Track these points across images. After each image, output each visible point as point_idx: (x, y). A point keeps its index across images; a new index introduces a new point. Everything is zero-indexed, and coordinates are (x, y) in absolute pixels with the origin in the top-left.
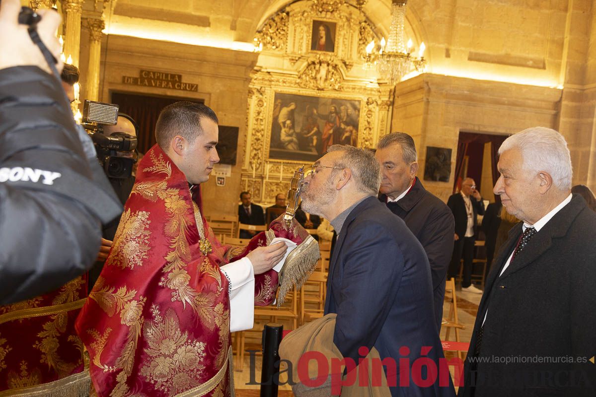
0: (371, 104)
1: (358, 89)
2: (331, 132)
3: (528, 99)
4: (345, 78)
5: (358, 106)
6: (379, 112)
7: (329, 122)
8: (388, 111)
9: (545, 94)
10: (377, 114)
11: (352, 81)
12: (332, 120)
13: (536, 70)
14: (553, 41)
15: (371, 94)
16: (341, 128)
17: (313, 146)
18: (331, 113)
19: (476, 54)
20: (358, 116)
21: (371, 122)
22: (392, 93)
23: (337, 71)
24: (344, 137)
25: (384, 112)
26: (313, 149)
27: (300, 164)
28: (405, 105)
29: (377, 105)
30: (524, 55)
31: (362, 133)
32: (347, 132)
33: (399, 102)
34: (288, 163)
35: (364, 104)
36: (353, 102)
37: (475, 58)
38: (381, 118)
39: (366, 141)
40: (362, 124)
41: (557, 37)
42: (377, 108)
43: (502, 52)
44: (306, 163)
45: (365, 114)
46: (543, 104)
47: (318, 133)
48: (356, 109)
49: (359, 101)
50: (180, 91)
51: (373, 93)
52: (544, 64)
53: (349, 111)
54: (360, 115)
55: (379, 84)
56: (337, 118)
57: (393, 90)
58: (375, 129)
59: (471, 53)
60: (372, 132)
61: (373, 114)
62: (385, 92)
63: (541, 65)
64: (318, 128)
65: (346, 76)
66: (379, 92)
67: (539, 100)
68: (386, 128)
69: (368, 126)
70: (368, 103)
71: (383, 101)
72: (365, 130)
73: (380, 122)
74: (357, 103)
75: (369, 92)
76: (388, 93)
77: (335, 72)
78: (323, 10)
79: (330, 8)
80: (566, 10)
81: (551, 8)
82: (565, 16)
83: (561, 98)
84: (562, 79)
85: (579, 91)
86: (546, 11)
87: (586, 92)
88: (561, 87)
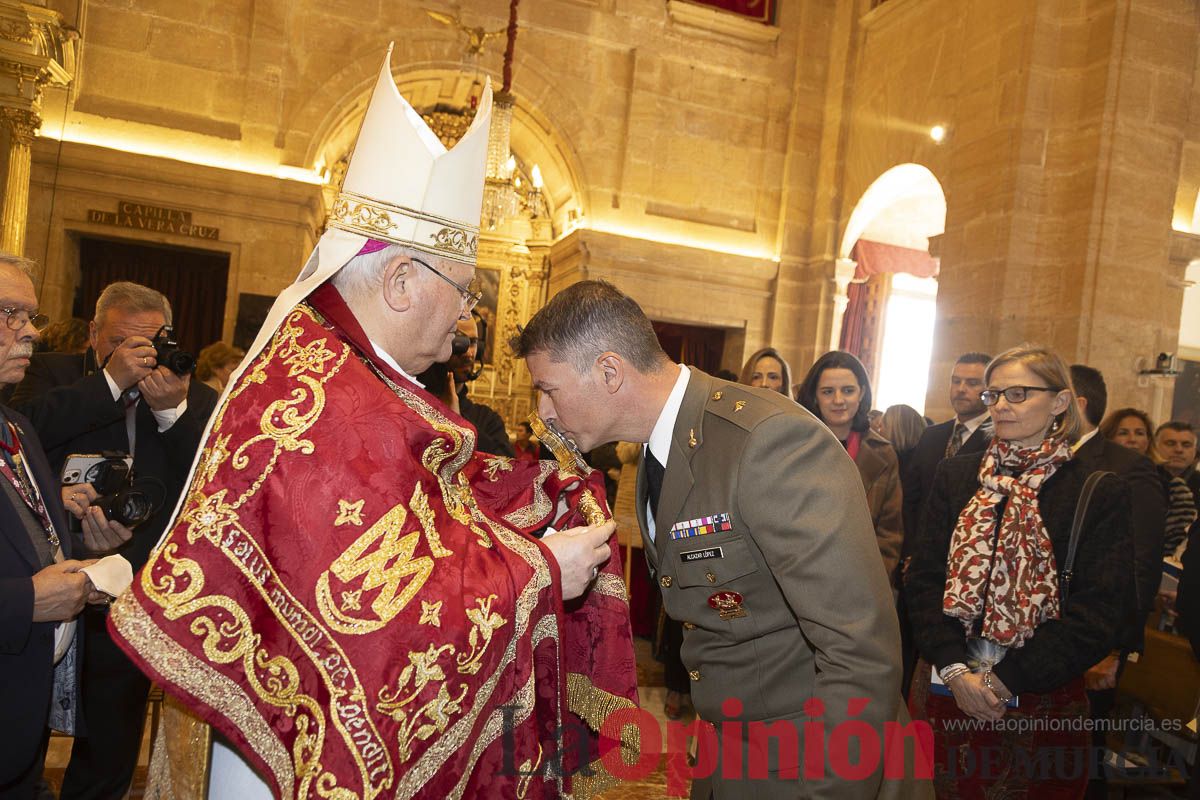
0: (517, 276)
1: (498, 253)
5: (497, 278)
6: (529, 288)
8: (541, 286)
9: (755, 267)
10: (526, 290)
11: (488, 241)
13: (745, 233)
14: (767, 194)
15: (517, 262)
19: (658, 206)
20: (497, 292)
21: (518, 304)
22: (547, 261)
25: (535, 289)
28: (560, 278)
29: (527, 278)
30: (727, 211)
31: (503, 318)
33: (555, 273)
35: (505, 275)
36: (490, 272)
37: (653, 210)
38: (531, 297)
39: (510, 330)
40: (503, 304)
41: (773, 188)
42: (527, 283)
43: (696, 205)
45: (508, 290)
46: (753, 283)
48: (495, 282)
49: (499, 271)
50: (188, 238)
51: (520, 259)
52: (755, 225)
53: (483, 284)
54: (500, 290)
55: (529, 247)
57: (548, 257)
58: (524, 310)
59: (649, 203)
60: (519, 316)
61: (520, 290)
62: (537, 259)
63: (750, 227)
66: (530, 259)
69: (512, 308)
70: (513, 275)
71: (534, 272)
72: (509, 313)
74: (496, 273)
75: (515, 259)
76: (542, 261)
78: (443, 135)
79: (454, 132)
80: (784, 150)
81: (764, 146)
82: (784, 159)
83: (777, 274)
84: (779, 247)
85: (800, 266)
86: (758, 151)
87: (811, 266)
88: (777, 259)
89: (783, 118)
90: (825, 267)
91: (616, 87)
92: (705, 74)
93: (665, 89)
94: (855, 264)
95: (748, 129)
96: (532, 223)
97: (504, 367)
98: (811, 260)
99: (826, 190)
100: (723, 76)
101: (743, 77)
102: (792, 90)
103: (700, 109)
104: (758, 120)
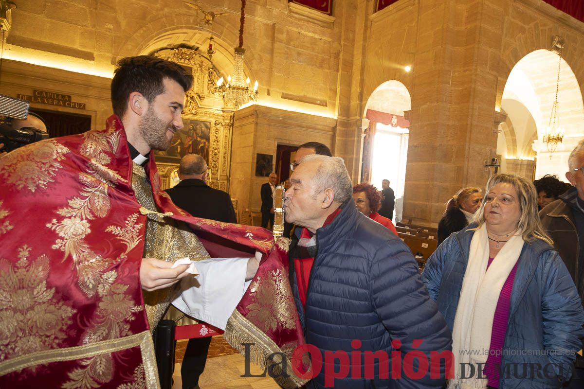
0: (218, 125)
1: (209, 114)
2: (191, 143)
3: (318, 125)
4: (199, 106)
5: (209, 126)
6: (224, 130)
7: (189, 136)
8: (230, 129)
9: (328, 122)
10: (222, 131)
11: (205, 108)
12: (191, 134)
13: (322, 107)
14: (331, 90)
15: (217, 118)
16: (198, 141)
17: (178, 153)
18: (190, 130)
19: (287, 94)
20: (209, 132)
21: (218, 137)
22: (232, 118)
23: (194, 101)
24: (200, 147)
25: (227, 131)
26: (177, 154)
27: (168, 165)
28: (241, 126)
29: (222, 125)
30: (315, 97)
31: (213, 144)
32: (202, 143)
33: (237, 124)
34: (160, 164)
35: (213, 124)
36: (205, 123)
37: (285, 97)
38: (225, 134)
40: (212, 138)
41: (333, 87)
42: (222, 128)
43: (302, 94)
44: (173, 164)
45: (214, 131)
46: (327, 128)
47: (181, 144)
49: (210, 122)
50: (70, 108)
51: (219, 117)
52: (326, 103)
54: (211, 132)
55: (223, 111)
56: (195, 134)
57: (233, 116)
58: (221, 142)
59: (283, 93)
60: (218, 144)
61: (219, 131)
62: (227, 116)
63: (325, 104)
64: (181, 140)
65: (200, 105)
66: (223, 117)
67: (323, 126)
68: (229, 142)
69: (216, 140)
70: (215, 124)
71: (226, 123)
72: (214, 142)
73: (224, 138)
74: (208, 123)
75: (216, 117)
76: (229, 118)
77: (192, 102)
78: (182, 58)
79: (187, 57)
80: (338, 71)
81: (329, 69)
82: (337, 75)
83: (336, 125)
84: (336, 113)
85: (346, 121)
86: (327, 70)
87: (350, 121)
88: (336, 118)
89: (337, 56)
90: (357, 122)
91: (267, 40)
92: (305, 36)
93: (288, 43)
94: (369, 121)
95: (323, 61)
96: (224, 100)
97: (213, 167)
98: (350, 119)
99: (355, 89)
100: (312, 37)
101: (321, 38)
102: (340, 44)
103: (303, 51)
104: (327, 57)
